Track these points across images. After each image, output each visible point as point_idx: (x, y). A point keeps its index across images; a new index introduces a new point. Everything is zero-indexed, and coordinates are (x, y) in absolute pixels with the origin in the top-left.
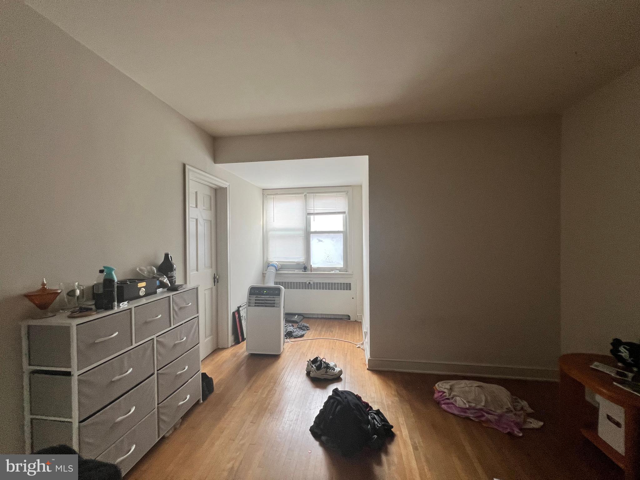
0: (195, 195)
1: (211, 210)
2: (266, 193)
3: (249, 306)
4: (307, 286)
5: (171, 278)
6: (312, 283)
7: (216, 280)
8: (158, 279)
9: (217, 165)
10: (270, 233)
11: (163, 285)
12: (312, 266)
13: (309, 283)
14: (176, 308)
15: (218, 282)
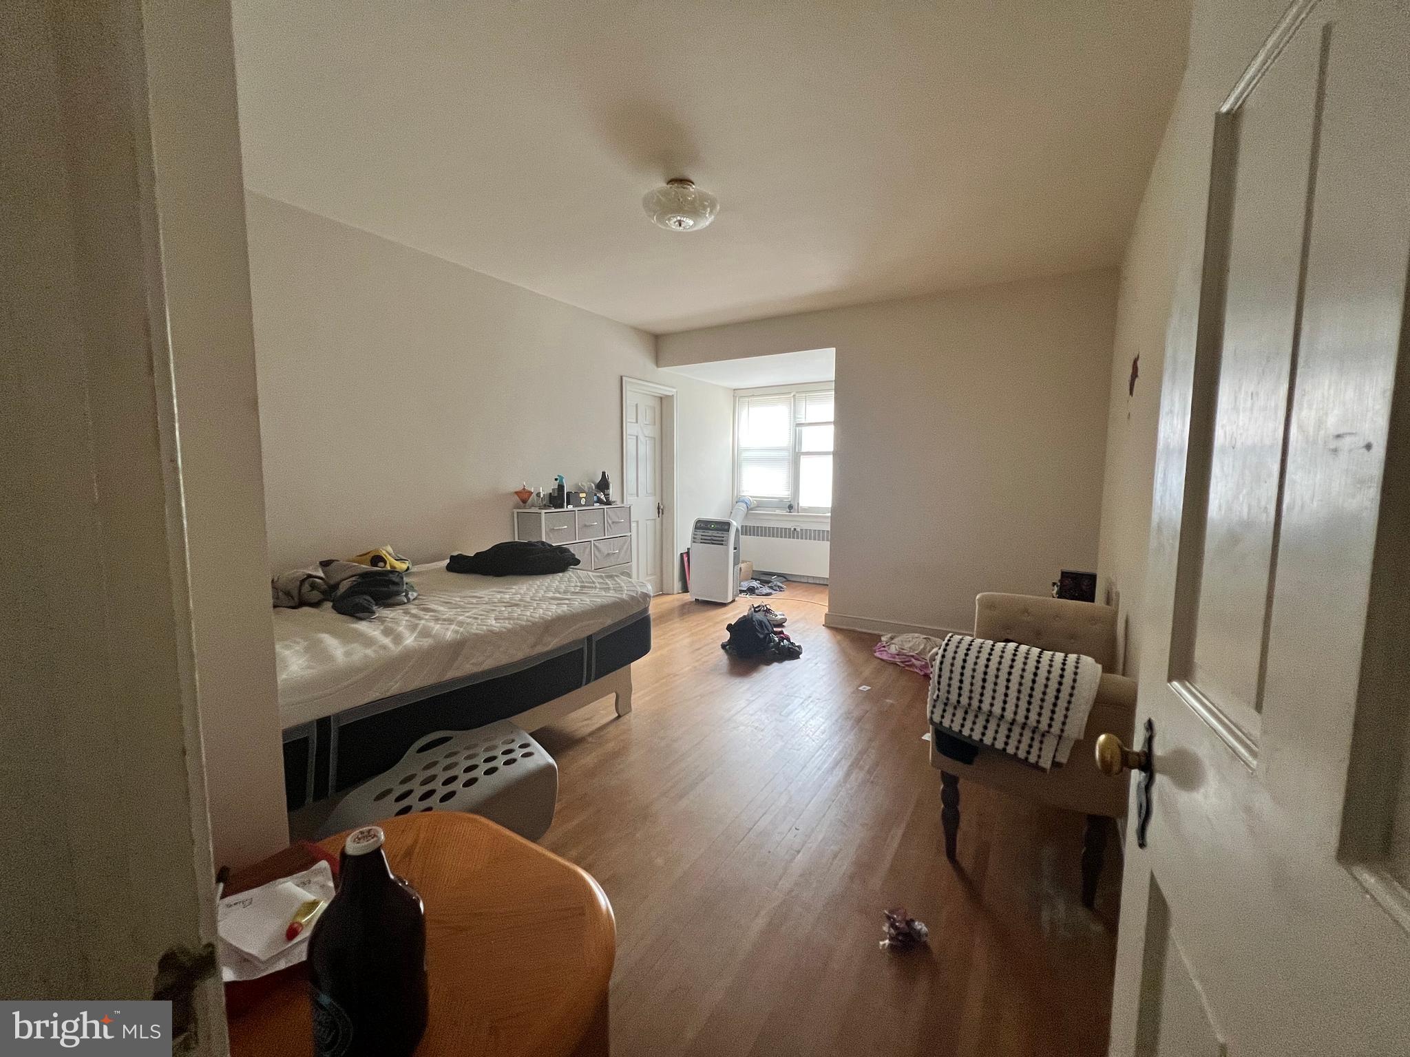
0: (635, 408)
1: (655, 424)
2: (739, 396)
3: (694, 542)
4: (792, 534)
5: (607, 495)
6: (798, 529)
7: (660, 510)
8: (596, 495)
9: (660, 369)
10: (745, 454)
11: (599, 501)
12: (800, 505)
13: (795, 529)
14: (610, 522)
15: (663, 514)
